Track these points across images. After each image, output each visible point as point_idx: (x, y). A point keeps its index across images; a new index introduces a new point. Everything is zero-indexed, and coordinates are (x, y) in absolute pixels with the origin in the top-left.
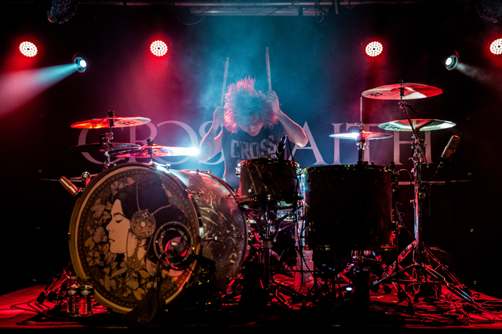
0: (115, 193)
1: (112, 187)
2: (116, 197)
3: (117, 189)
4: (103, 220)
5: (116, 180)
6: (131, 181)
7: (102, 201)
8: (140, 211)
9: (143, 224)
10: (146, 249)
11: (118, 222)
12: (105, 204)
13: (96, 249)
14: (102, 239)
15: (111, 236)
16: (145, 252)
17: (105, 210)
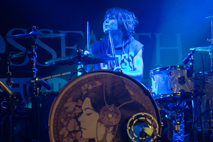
0: (85, 93)
1: (82, 88)
2: (86, 96)
3: (87, 90)
4: (75, 114)
5: (85, 83)
6: (98, 84)
7: (73, 99)
8: (107, 106)
9: (110, 116)
10: (113, 134)
11: (89, 114)
12: (76, 102)
13: (70, 136)
14: (75, 128)
15: (82, 125)
16: (113, 136)
17: (76, 106)
